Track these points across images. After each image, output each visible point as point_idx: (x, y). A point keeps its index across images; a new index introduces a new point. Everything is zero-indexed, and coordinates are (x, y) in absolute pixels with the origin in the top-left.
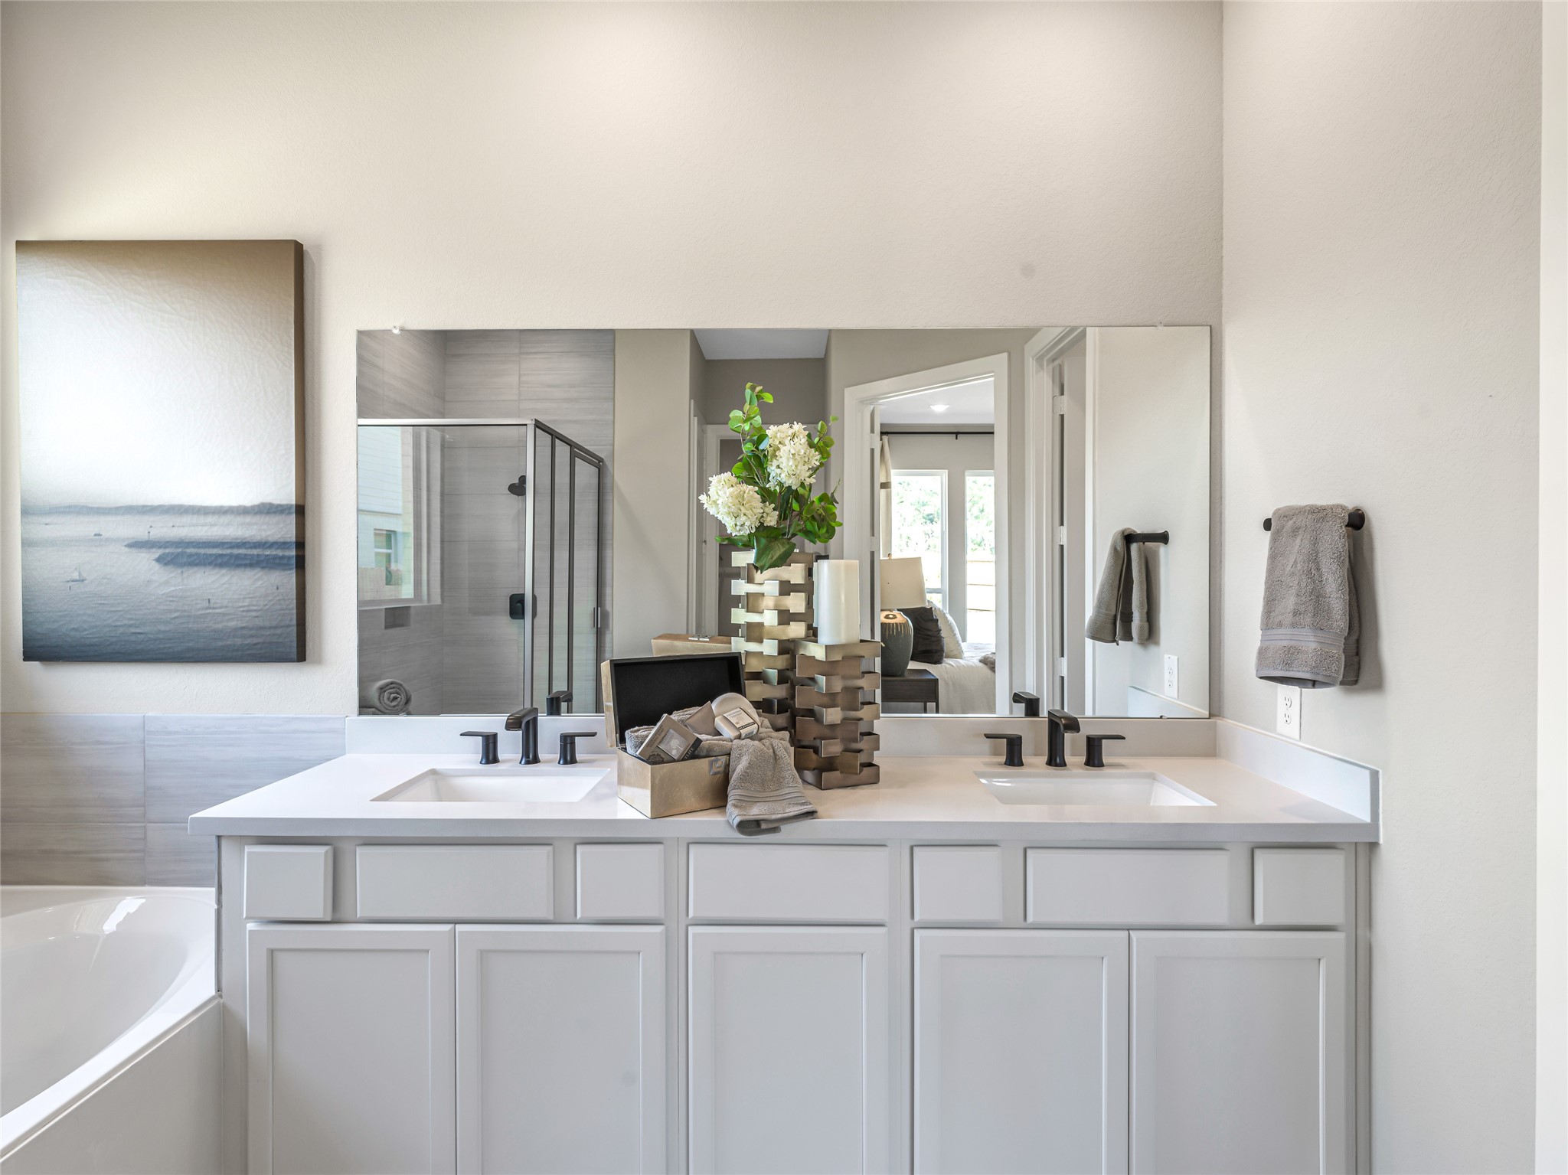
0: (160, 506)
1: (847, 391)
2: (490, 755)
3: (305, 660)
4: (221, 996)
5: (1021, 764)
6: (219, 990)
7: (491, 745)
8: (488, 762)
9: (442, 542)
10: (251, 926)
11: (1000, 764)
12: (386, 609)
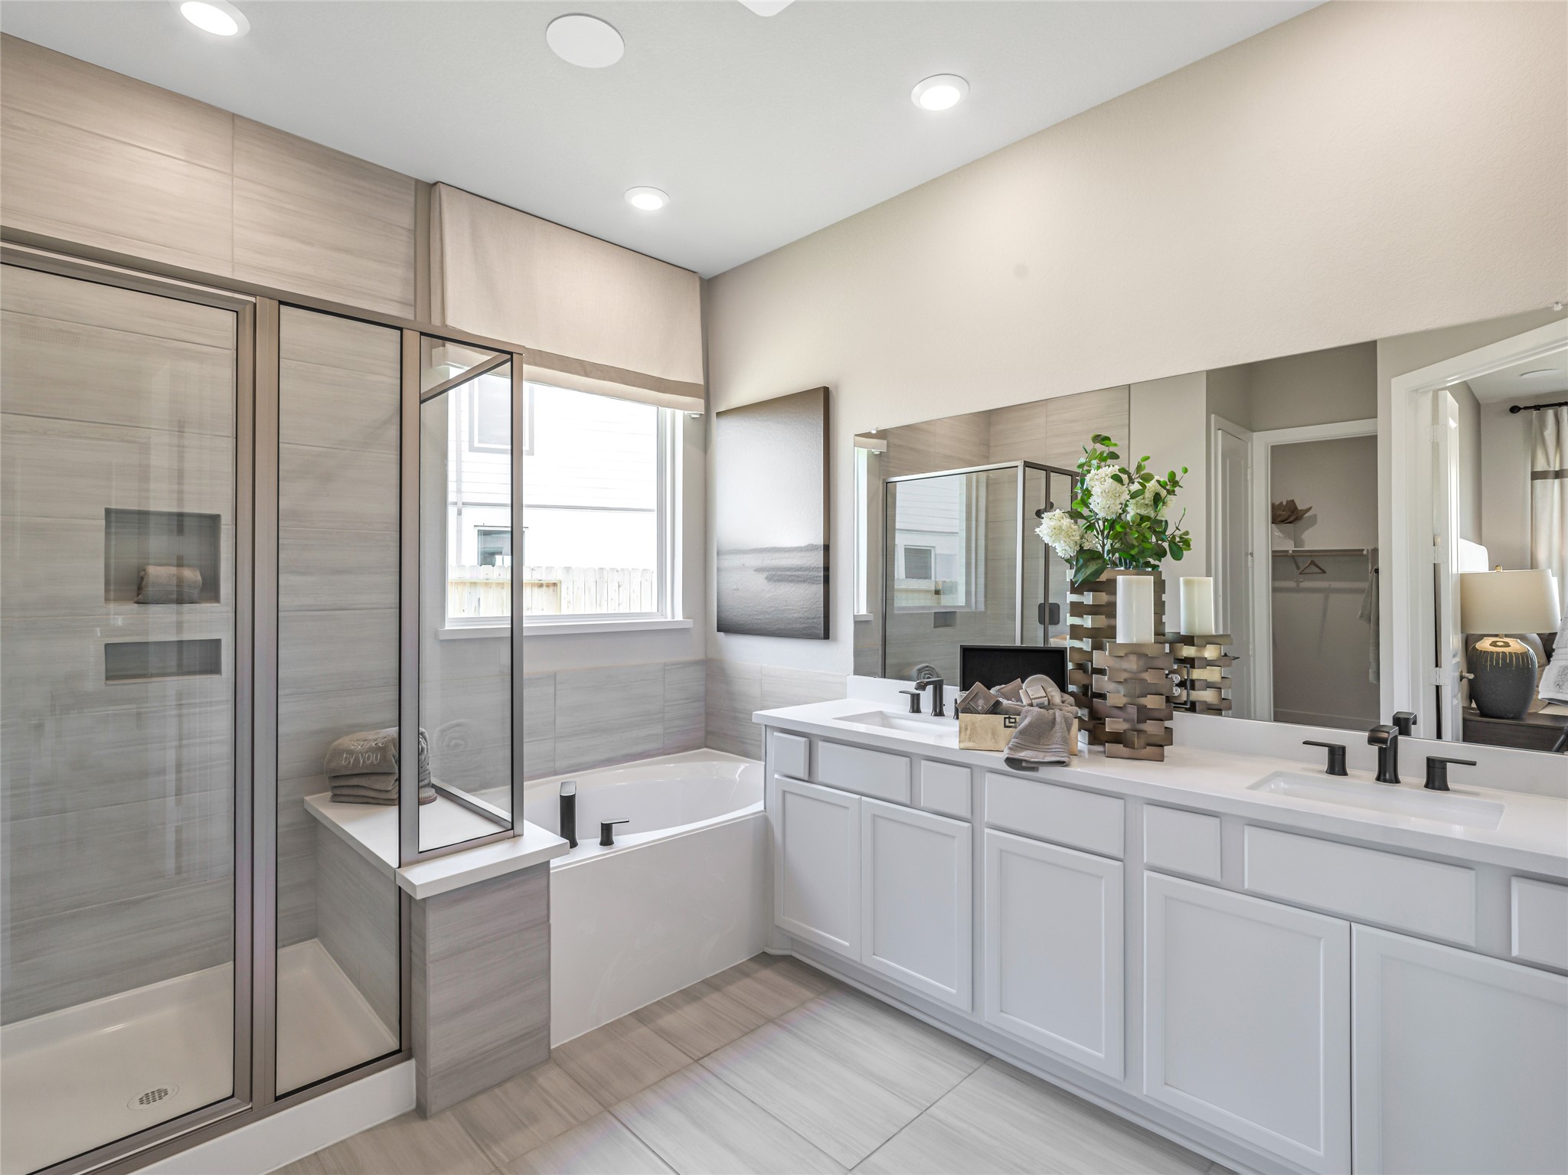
0: (767, 548)
1: (1394, 381)
2: (916, 708)
3: (828, 638)
4: (766, 812)
5: (1344, 773)
6: (765, 808)
7: (915, 701)
8: (913, 712)
9: (986, 560)
10: (776, 776)
11: (1321, 772)
12: (935, 613)
